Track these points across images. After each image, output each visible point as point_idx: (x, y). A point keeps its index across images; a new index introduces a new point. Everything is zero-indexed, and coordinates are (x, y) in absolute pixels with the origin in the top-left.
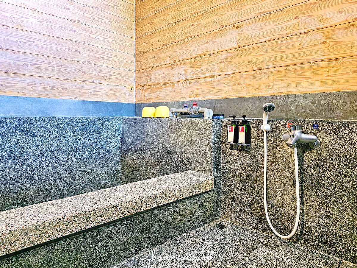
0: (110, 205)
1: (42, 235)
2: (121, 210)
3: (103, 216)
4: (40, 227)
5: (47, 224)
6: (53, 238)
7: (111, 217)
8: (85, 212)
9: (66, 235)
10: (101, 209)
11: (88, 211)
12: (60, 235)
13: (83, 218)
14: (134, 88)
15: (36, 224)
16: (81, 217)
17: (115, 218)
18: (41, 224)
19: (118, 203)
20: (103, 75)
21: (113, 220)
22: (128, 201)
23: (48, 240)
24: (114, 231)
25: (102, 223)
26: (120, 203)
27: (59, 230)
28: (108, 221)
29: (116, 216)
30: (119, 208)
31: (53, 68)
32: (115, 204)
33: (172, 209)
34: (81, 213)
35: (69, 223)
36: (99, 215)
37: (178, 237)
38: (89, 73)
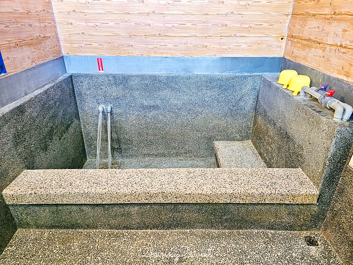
0: (184, 192)
1: (135, 199)
2: (193, 198)
3: (177, 198)
4: (134, 195)
5: (137, 194)
6: (142, 202)
7: (184, 200)
8: (164, 193)
9: (150, 202)
10: (176, 194)
11: (165, 192)
12: (147, 202)
13: (162, 196)
14: (286, 38)
15: (131, 193)
16: (160, 195)
17: (188, 202)
18: (134, 193)
19: (191, 192)
20: (247, 26)
21: (187, 202)
22: (200, 193)
23: (139, 202)
24: (188, 209)
25: (177, 202)
26: (193, 193)
27: (146, 199)
28: (182, 202)
29: (188, 200)
30: (191, 196)
31: (196, 26)
32: (188, 193)
33: (250, 208)
34: (160, 192)
35: (152, 196)
36: (174, 197)
37: (254, 230)
38: (231, 26)
